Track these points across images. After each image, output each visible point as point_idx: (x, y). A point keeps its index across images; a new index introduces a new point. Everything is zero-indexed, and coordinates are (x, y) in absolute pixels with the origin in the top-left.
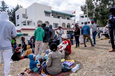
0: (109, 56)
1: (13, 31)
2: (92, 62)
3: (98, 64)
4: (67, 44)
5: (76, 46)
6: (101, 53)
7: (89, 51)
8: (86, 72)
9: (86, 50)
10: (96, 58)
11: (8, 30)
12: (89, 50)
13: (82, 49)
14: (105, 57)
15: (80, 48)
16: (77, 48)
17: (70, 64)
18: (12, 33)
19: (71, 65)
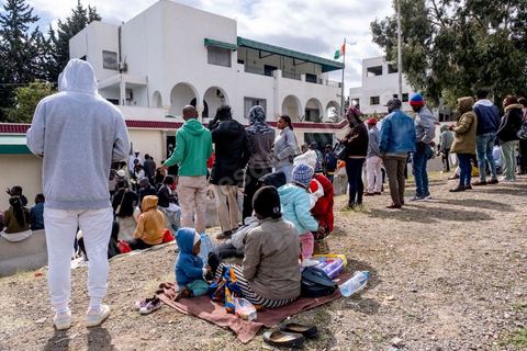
0: (480, 242)
1: (119, 136)
2: (414, 265)
3: (439, 272)
4: (320, 191)
5: (350, 202)
6: (453, 233)
7: (405, 224)
8: (391, 298)
9: (388, 221)
10: (430, 252)
11: (104, 132)
12: (404, 220)
13: (376, 213)
14: (465, 247)
15: (365, 212)
16: (352, 212)
17: (334, 267)
18: (114, 145)
19: (336, 273)
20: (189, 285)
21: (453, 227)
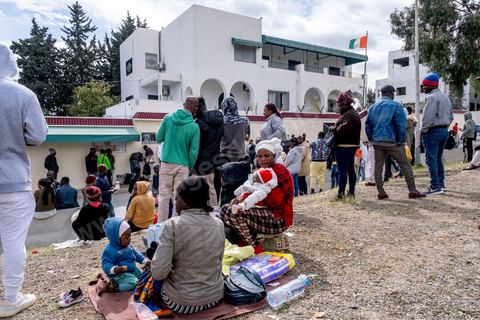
0: (467, 247)
2: (373, 271)
3: (397, 282)
6: (441, 233)
7: (389, 219)
8: (321, 314)
9: (374, 214)
10: (400, 254)
12: (391, 214)
14: (445, 252)
15: (354, 204)
16: (340, 203)
20: (116, 278)
21: (444, 225)
